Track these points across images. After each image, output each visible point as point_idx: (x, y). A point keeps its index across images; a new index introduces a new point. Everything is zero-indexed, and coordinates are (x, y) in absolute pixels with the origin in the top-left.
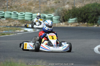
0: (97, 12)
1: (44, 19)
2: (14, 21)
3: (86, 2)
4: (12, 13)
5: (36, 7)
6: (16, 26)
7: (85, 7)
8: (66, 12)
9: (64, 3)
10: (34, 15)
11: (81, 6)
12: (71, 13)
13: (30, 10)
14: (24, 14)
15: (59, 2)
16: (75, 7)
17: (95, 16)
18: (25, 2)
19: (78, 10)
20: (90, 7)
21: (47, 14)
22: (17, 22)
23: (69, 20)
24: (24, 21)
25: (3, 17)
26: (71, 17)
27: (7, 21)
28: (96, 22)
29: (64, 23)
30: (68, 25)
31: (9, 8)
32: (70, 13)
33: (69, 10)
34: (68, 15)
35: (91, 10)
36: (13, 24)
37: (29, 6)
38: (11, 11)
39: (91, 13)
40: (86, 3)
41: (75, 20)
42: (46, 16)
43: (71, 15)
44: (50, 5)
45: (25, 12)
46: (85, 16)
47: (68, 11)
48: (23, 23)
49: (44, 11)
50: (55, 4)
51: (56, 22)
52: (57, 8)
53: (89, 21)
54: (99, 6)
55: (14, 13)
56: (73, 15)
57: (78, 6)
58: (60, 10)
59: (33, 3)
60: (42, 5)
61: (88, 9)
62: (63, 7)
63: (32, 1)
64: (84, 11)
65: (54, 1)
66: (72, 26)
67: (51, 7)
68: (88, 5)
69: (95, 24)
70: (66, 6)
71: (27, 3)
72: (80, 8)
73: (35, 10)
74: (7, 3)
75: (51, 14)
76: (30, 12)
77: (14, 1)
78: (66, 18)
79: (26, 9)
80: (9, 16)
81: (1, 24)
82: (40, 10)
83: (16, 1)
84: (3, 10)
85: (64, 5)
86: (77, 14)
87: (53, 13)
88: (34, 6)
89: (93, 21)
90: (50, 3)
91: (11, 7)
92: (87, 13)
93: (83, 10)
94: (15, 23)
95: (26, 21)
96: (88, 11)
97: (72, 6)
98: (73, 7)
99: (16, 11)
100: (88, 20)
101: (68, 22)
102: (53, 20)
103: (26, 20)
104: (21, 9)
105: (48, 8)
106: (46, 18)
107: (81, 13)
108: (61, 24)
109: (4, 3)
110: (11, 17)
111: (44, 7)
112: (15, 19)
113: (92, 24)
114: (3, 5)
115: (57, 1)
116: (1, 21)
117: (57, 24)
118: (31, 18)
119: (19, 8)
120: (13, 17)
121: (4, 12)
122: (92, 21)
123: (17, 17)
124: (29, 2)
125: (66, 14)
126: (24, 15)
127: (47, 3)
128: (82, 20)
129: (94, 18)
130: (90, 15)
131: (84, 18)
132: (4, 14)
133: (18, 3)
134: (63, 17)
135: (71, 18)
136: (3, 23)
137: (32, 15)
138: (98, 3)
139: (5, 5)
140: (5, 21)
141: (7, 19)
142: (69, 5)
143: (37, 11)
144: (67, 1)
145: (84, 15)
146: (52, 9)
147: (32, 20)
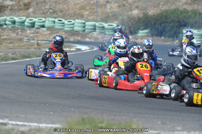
0: (179, 22)
1: (103, 30)
2: (58, 32)
3: (163, 6)
4: (56, 20)
5: (91, 13)
7: (162, 13)
8: (134, 20)
9: (131, 7)
10: (87, 23)
11: (155, 12)
12: (142, 22)
13: (81, 16)
14: (73, 22)
15: (124, 6)
16: (147, 14)
17: (175, 28)
18: (75, 5)
19: (152, 18)
20: (169, 14)
21: (106, 23)
22: (63, 33)
23: (138, 33)
24: (72, 33)
25: (43, 26)
26: (141, 28)
27: (49, 32)
28: (177, 37)
31: (51, 13)
32: (140, 22)
33: (139, 18)
34: (137, 25)
35: (170, 18)
37: (81, 11)
38: (55, 18)
39: (170, 22)
40: (162, 9)
41: (148, 33)
42: (106, 25)
44: (110, 9)
45: (74, 20)
48: (72, 35)
49: (101, 18)
50: (118, 8)
52: (120, 15)
53: (167, 35)
54: (181, 13)
55: (59, 20)
56: (144, 26)
57: (151, 12)
58: (125, 17)
59: (86, 6)
60: (100, 10)
61: (166, 17)
62: (130, 13)
63: (85, 3)
64: (160, 20)
65: (116, 4)
67: (112, 12)
68: (166, 11)
69: (175, 39)
70: (134, 11)
71: (78, 6)
72: (154, 15)
73: (89, 16)
74: (48, 5)
75: (113, 23)
76: (82, 20)
77: (59, 3)
78: (134, 30)
79: (75, 14)
80: (52, 24)
81: (41, 36)
82: (97, 17)
83: (62, 3)
84: (43, 16)
85: (131, 10)
86: (149, 24)
87: (115, 21)
88: (87, 11)
89: (172, 35)
90: (111, 7)
91: (54, 12)
92: (164, 23)
93: (159, 18)
95: (76, 33)
96: (166, 20)
97: (143, 12)
98: (144, 14)
99: (62, 18)
100: (166, 33)
101: (136, 35)
103: (76, 31)
104: (68, 15)
105: (108, 14)
106: (106, 29)
107: (155, 23)
109: (45, 6)
110: (54, 26)
111: (102, 13)
112: (60, 29)
113: (171, 39)
114: (43, 8)
115: (120, 4)
116: (41, 32)
118: (83, 29)
120: (57, 26)
121: (44, 19)
123: (64, 26)
125: (134, 24)
126: (73, 24)
127: (106, 7)
128: (157, 33)
129: (174, 30)
130: (169, 26)
131: (159, 31)
132: (44, 22)
133: (65, 6)
134: (130, 28)
135: (141, 30)
136: (43, 35)
137: (84, 23)
138: (180, 8)
139: (46, 9)
140: (45, 31)
141: (49, 29)
142: (139, 10)
143: (91, 18)
144: (136, 4)
145: (159, 26)
146: (113, 16)
147: (84, 31)
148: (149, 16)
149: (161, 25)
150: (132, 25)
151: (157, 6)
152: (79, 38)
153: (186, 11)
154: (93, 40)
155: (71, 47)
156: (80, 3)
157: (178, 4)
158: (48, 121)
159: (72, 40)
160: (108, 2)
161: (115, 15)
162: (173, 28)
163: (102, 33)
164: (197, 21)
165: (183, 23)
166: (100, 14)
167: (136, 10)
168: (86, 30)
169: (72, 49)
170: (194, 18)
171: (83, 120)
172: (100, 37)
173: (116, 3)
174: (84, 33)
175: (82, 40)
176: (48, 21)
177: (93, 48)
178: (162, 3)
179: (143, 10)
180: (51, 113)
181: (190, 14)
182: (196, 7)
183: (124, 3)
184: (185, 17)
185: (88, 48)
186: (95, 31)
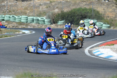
0: (81, 15)
2: (12, 23)
4: (11, 16)
5: (31, 11)
6: (14, 28)
7: (72, 11)
9: (54, 8)
10: (29, 18)
11: (68, 10)
12: (60, 16)
13: (25, 14)
14: (21, 17)
15: (50, 7)
16: (63, 11)
17: (79, 19)
18: (21, 7)
19: (66, 14)
20: (76, 11)
21: (40, 17)
22: (15, 24)
23: (58, 22)
24: (20, 23)
25: (3, 20)
27: (7, 23)
29: (54, 25)
30: (57, 26)
31: (8, 12)
32: (59, 16)
33: (59, 14)
34: (58, 18)
35: (77, 13)
36: (12, 25)
37: (25, 10)
38: (10, 15)
39: (76, 16)
40: (72, 8)
41: (64, 22)
42: (39, 18)
43: (60, 18)
44: (42, 9)
45: (21, 16)
46: (72, 19)
47: (57, 14)
48: (20, 25)
49: (37, 15)
50: (46, 8)
51: (47, 24)
53: (75, 23)
54: (83, 10)
55: (12, 16)
56: (61, 18)
57: (66, 10)
58: (50, 14)
60: (36, 10)
61: (74, 13)
62: (53, 11)
63: (27, 6)
64: (70, 14)
66: (61, 27)
67: (43, 11)
68: (74, 9)
70: (56, 10)
71: (23, 7)
72: (67, 12)
73: (30, 13)
74: (6, 8)
75: (43, 17)
76: (26, 16)
77: (13, 6)
78: (56, 21)
79: (22, 13)
80: (8, 19)
82: (34, 14)
84: (4, 14)
86: (65, 17)
87: (45, 16)
88: (29, 10)
90: (42, 8)
91: (10, 11)
92: (73, 16)
93: (70, 13)
94: (13, 25)
95: (22, 23)
96: (74, 15)
97: (61, 10)
98: (61, 11)
99: (14, 15)
100: (74, 22)
101: (57, 24)
102: (45, 22)
103: (23, 22)
104: (18, 13)
105: (41, 12)
106: (39, 21)
107: (68, 16)
108: (52, 25)
110: (10, 19)
112: (13, 21)
113: (77, 26)
114: (3, 9)
115: (48, 6)
117: (48, 26)
118: (26, 21)
119: (16, 12)
120: (12, 20)
121: (4, 16)
122: (77, 23)
123: (15, 19)
124: (25, 7)
125: (56, 17)
126: (21, 18)
127: (39, 8)
130: (76, 18)
132: (4, 17)
133: (16, 8)
134: (53, 20)
135: (60, 21)
137: (27, 18)
138: (82, 7)
139: (5, 10)
140: (5, 23)
141: (7, 21)
142: (58, 9)
143: (31, 14)
144: (57, 6)
145: (70, 18)
146: (43, 13)
147: (27, 22)
148: (64, 13)
149: (71, 18)
150: (55, 18)
151: (69, 6)
152: (24, 26)
153: (86, 9)
154: (32, 28)
155: (20, 32)
156: (25, 6)
157: (81, 5)
158: (5, 75)
159: (20, 27)
160: (40, 5)
161: (45, 12)
162: (78, 19)
163: (37, 23)
164: (92, 15)
165: (84, 16)
166: (36, 12)
167: (57, 9)
168: (28, 22)
169: (20, 33)
170: (90, 13)
171: (25, 74)
172: (36, 26)
173: (45, 5)
174: (27, 23)
175: (26, 27)
176: (6, 16)
177: (32, 32)
178: (72, 5)
179: (61, 9)
180: (8, 70)
181: (88, 11)
182: (91, 6)
183: (50, 5)
184: (85, 13)
185: (30, 32)
186: (33, 22)
